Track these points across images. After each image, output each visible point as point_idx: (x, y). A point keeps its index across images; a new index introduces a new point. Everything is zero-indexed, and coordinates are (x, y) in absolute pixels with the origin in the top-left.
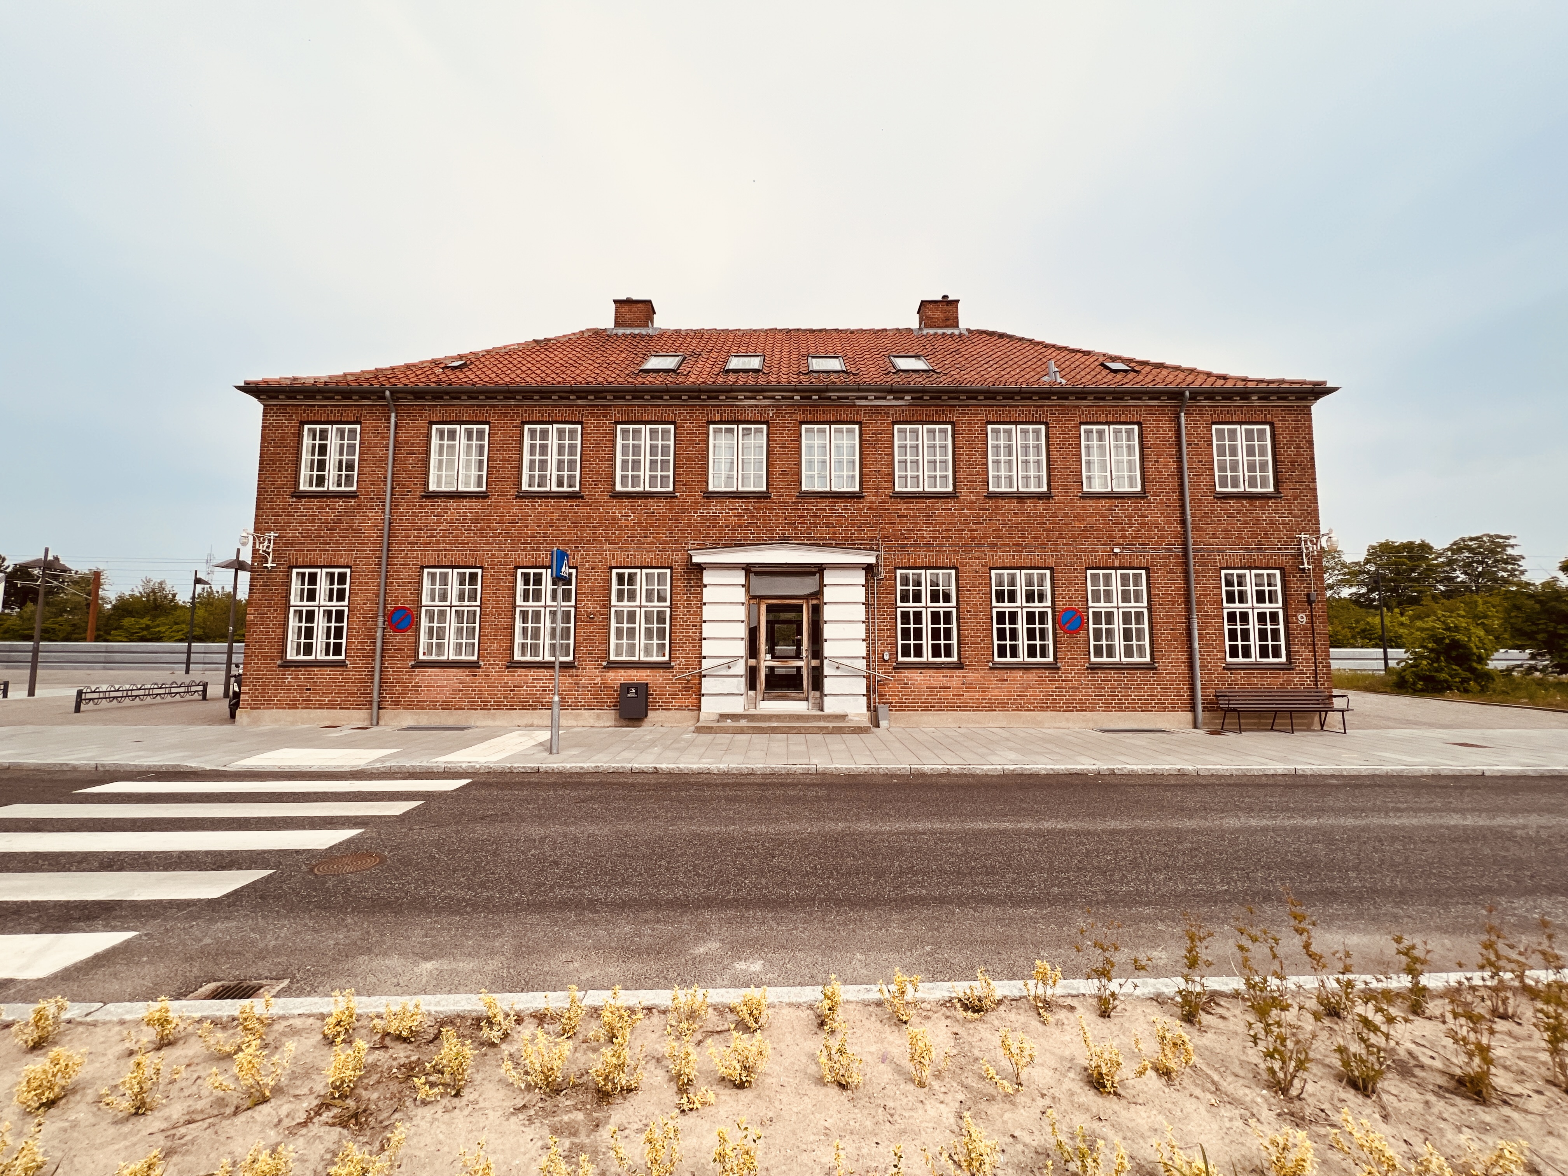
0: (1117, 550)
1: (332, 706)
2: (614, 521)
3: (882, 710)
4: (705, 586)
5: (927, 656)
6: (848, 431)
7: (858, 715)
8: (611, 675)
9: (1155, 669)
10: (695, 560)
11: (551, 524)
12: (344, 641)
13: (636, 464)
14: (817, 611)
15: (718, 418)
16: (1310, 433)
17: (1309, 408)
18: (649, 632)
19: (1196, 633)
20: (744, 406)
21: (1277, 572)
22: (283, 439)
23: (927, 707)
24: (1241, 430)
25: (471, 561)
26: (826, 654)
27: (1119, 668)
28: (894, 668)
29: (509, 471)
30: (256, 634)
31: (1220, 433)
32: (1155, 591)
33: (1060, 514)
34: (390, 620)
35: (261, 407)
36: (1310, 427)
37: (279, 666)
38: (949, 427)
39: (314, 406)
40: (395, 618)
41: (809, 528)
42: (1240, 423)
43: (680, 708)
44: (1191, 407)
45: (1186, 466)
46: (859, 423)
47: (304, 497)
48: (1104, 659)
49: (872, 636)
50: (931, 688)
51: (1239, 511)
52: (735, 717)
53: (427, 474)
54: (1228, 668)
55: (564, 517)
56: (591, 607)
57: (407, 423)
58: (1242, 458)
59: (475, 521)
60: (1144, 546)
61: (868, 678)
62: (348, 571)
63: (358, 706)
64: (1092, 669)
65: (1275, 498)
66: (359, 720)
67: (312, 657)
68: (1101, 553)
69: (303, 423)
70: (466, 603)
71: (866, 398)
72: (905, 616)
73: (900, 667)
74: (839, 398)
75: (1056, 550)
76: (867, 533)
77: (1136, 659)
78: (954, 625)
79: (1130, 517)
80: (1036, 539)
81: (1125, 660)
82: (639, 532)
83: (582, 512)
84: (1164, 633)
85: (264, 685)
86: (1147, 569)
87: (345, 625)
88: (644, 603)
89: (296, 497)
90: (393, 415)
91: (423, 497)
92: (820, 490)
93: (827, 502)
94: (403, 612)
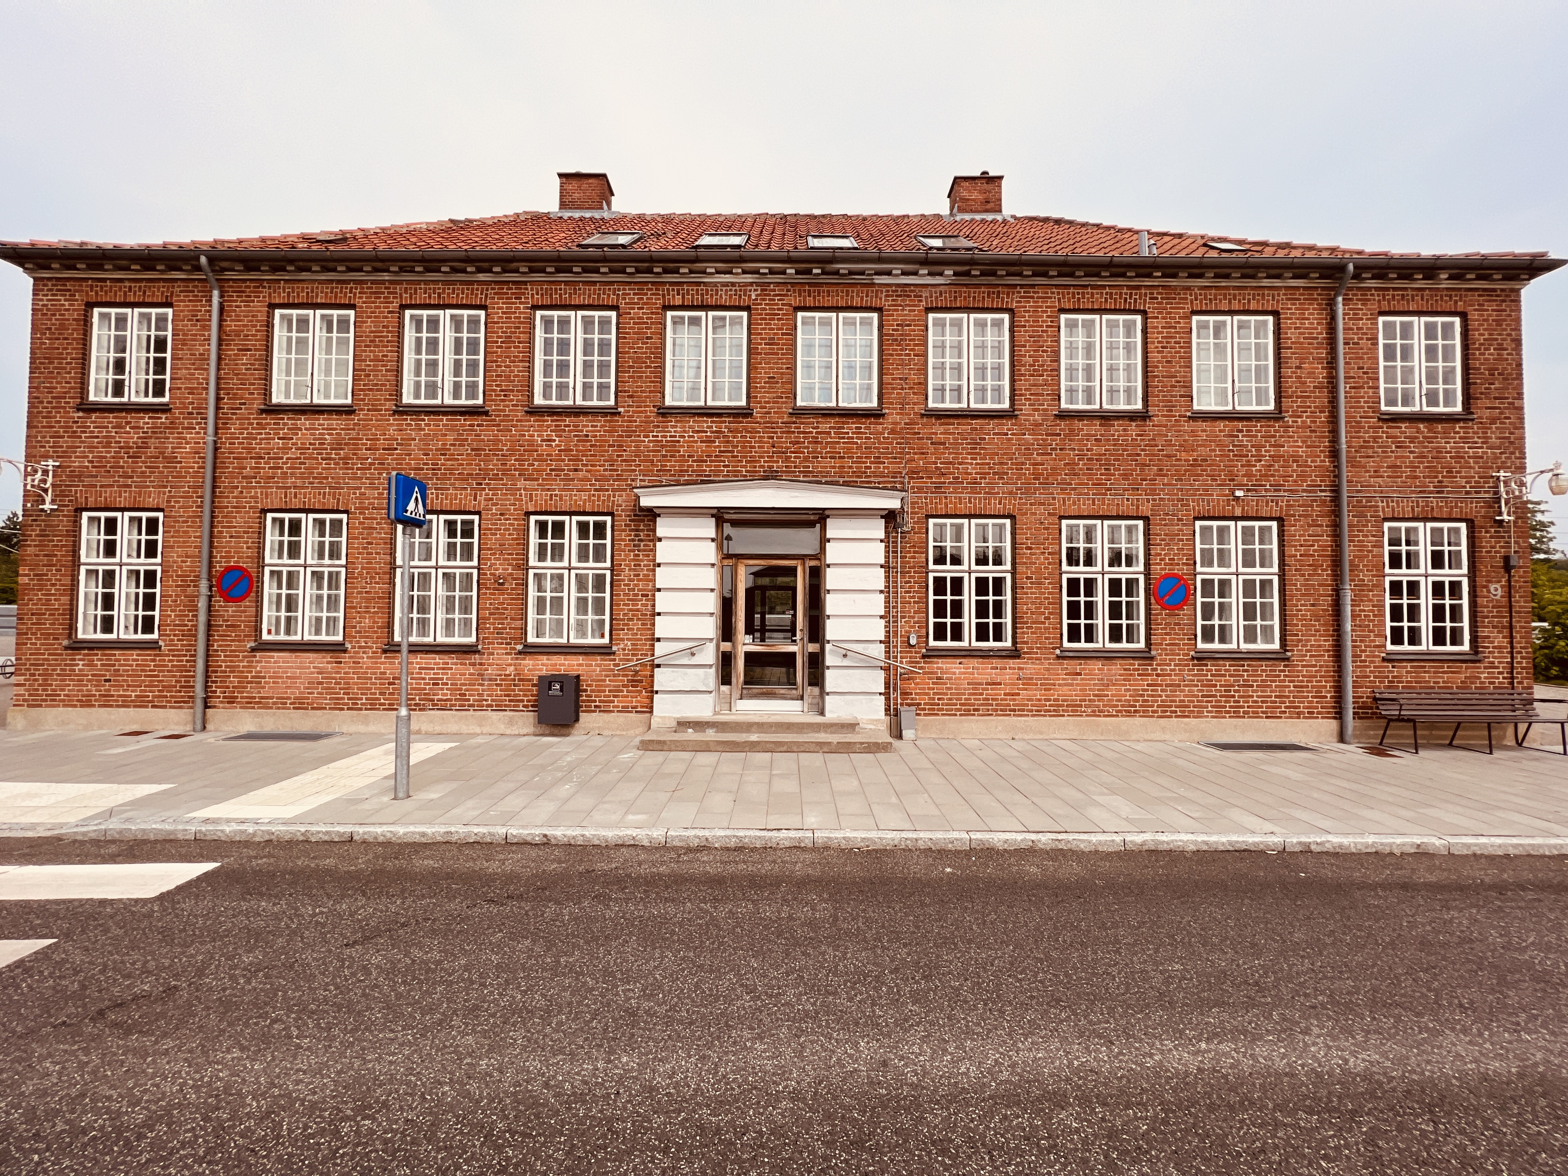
0: (1239, 493)
1: (141, 703)
2: (532, 447)
3: (907, 715)
4: (660, 540)
5: (969, 639)
6: (863, 322)
7: (873, 721)
8: (528, 663)
9: (1288, 659)
10: (645, 502)
11: (443, 451)
12: (157, 614)
13: (563, 368)
14: (816, 575)
15: (678, 301)
16: (1518, 329)
17: (1517, 291)
18: (582, 603)
19: (1348, 610)
20: (715, 284)
21: (1463, 526)
22: (62, 327)
23: (969, 711)
24: (1419, 323)
25: (332, 503)
26: (828, 637)
27: (1236, 657)
28: (924, 657)
29: (384, 376)
30: (34, 600)
31: (1389, 328)
32: (1290, 551)
33: (1160, 442)
34: (219, 585)
35: (32, 280)
36: (1518, 320)
37: (66, 648)
38: (1006, 317)
39: (104, 280)
40: (227, 582)
41: (806, 459)
42: (1419, 313)
43: (625, 710)
44: (1351, 289)
45: (1342, 375)
46: (879, 310)
47: (94, 410)
48: (1216, 646)
49: (893, 612)
50: (975, 684)
51: (1412, 439)
52: (699, 725)
53: (267, 379)
54: (1389, 659)
55: (462, 442)
56: (500, 567)
57: (238, 306)
58: (1419, 362)
59: (338, 446)
60: (1277, 487)
61: (887, 669)
62: (160, 515)
63: (179, 704)
64: (1198, 659)
65: (1465, 420)
66: (177, 724)
67: (113, 636)
68: (1217, 498)
69: (90, 305)
70: (327, 561)
71: (889, 273)
72: (940, 583)
73: (931, 655)
74: (851, 273)
75: (1153, 492)
76: (888, 467)
77: (1260, 646)
78: (1008, 597)
79: (1258, 447)
80: (1125, 477)
81: (1244, 646)
82: (566, 463)
83: (487, 435)
84: (1301, 608)
85: (46, 675)
86: (1280, 520)
87: (158, 591)
88: (574, 563)
89: (83, 410)
90: (216, 293)
91: (263, 411)
92: (823, 405)
93: (832, 422)
94: (238, 574)
